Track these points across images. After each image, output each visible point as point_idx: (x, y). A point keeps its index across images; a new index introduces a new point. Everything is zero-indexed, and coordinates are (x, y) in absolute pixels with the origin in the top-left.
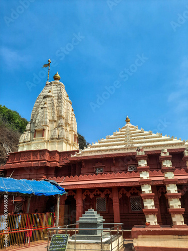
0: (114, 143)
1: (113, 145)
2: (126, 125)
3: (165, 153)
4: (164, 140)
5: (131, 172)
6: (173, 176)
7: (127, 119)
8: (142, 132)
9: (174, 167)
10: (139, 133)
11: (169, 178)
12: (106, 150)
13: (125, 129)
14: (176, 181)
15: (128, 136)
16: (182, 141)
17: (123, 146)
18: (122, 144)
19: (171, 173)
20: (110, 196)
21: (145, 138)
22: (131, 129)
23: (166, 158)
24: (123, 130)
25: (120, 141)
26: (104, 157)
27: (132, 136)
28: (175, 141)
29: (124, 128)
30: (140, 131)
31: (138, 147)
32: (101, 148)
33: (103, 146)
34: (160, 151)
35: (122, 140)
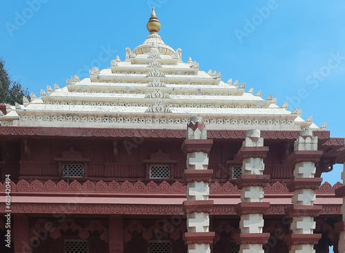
0: (116, 96)
1: (111, 103)
2: (148, 42)
3: (255, 140)
4: (249, 105)
5: (158, 182)
6: (262, 196)
7: (152, 19)
8: (193, 73)
9: (268, 177)
10: (185, 73)
11: (252, 201)
12: (95, 116)
13: (145, 56)
14: (266, 209)
15: (157, 81)
16: (289, 113)
17: (142, 110)
18: (139, 104)
19: (258, 188)
20: (103, 237)
21: (199, 92)
22: (163, 57)
23: (254, 153)
24: (139, 57)
25: (132, 92)
26: (90, 135)
27: (167, 82)
28: (273, 110)
29: (142, 51)
30: (186, 66)
31: (192, 118)
32: (79, 108)
33: (84, 102)
34: (244, 133)
35: (138, 91)
